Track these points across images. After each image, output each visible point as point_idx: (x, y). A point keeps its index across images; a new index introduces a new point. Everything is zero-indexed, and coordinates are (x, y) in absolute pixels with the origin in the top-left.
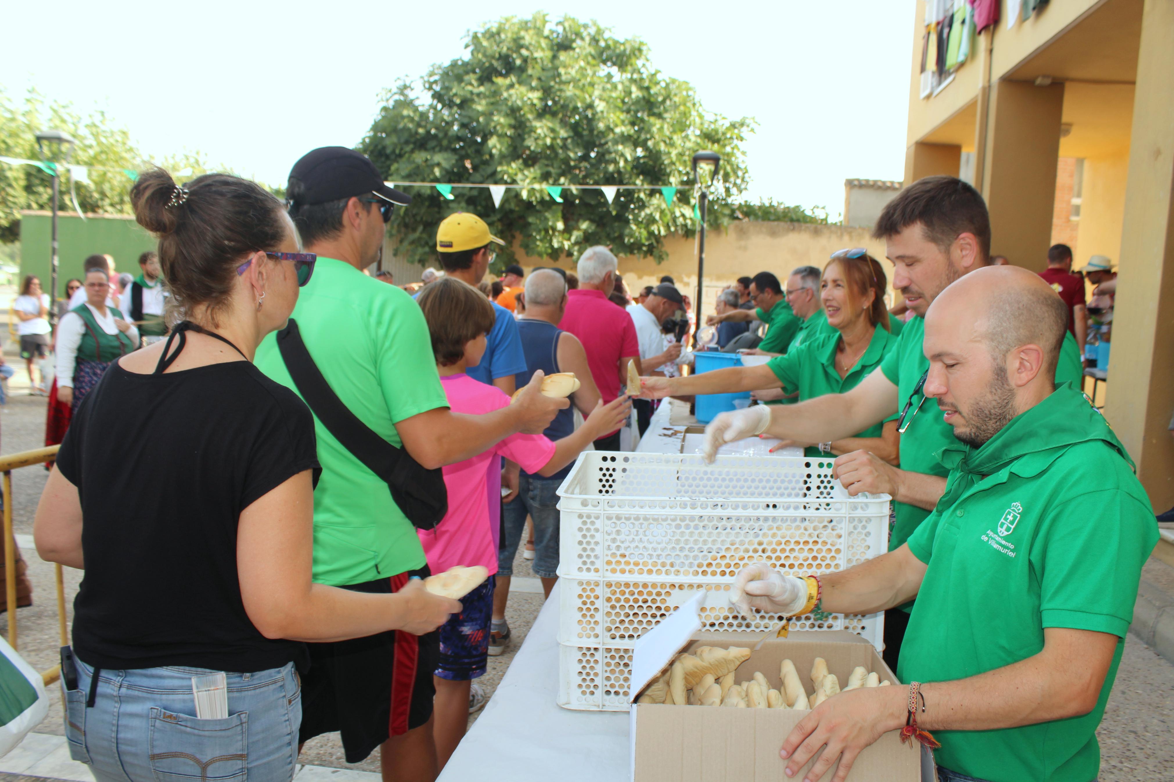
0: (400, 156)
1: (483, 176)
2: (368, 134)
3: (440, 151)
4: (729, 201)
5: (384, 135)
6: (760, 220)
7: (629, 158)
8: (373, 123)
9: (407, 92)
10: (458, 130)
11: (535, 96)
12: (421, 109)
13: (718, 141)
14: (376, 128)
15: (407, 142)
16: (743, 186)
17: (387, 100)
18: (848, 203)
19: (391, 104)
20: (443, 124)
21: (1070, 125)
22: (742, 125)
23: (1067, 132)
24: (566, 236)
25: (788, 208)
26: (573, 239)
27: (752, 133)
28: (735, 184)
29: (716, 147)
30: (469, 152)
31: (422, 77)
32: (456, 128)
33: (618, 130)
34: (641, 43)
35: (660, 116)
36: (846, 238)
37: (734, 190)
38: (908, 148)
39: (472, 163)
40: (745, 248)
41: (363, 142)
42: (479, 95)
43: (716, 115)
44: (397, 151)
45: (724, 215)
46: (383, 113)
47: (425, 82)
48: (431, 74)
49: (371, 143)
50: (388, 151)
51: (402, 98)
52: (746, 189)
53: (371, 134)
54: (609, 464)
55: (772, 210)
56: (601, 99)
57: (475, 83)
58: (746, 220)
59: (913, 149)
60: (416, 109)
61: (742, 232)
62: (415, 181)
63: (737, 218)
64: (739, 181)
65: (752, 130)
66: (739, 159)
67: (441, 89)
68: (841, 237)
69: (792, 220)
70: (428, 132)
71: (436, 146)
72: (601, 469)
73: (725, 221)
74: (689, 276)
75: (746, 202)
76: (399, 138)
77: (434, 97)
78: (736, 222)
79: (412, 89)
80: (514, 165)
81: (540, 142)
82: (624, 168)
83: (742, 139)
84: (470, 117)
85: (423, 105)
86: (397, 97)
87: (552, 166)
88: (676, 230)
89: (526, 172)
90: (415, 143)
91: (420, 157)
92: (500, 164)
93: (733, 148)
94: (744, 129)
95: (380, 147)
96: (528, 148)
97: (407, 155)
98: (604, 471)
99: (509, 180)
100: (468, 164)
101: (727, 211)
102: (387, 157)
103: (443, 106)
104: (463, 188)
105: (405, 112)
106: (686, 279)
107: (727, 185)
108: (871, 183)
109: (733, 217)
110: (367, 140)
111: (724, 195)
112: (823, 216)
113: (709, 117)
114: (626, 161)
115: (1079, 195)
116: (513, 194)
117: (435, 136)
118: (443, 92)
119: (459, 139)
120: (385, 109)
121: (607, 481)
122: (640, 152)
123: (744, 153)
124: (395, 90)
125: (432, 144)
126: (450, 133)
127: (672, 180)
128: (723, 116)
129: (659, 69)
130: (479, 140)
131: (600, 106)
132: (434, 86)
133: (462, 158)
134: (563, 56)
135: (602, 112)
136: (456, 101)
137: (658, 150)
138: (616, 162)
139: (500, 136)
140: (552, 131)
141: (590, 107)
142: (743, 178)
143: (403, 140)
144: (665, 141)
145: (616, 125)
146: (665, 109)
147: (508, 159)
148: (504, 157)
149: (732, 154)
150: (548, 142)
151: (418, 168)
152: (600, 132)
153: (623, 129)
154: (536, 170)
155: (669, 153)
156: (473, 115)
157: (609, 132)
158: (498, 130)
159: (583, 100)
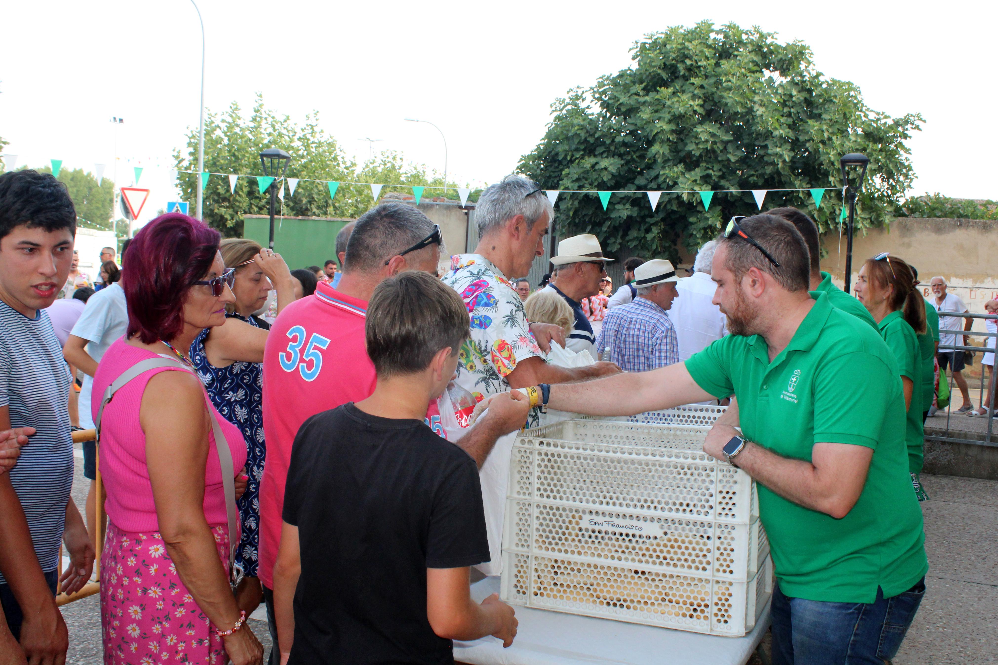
0: (572, 161)
1: (647, 179)
2: (543, 142)
3: (608, 156)
4: (895, 198)
5: (557, 142)
6: (926, 217)
7: (787, 159)
8: (547, 131)
9: (579, 102)
10: (626, 137)
11: (696, 104)
12: (591, 117)
13: (880, 140)
14: (550, 135)
15: (577, 150)
16: (907, 183)
17: (561, 110)
19: (563, 114)
20: (612, 131)
22: (907, 122)
27: (916, 131)
28: (899, 181)
30: (635, 157)
31: (592, 88)
32: (623, 134)
33: (776, 133)
34: (803, 47)
35: (818, 117)
40: (909, 245)
41: (538, 149)
42: (645, 103)
43: (879, 114)
44: (569, 158)
45: (888, 212)
46: (556, 122)
47: (594, 92)
48: (601, 85)
49: (545, 149)
50: (561, 157)
51: (574, 108)
52: (909, 186)
53: (546, 141)
57: (641, 93)
58: (912, 216)
60: (586, 117)
61: (905, 230)
63: (902, 215)
64: (902, 178)
65: (917, 128)
66: (903, 156)
67: (610, 98)
69: (960, 216)
70: (598, 139)
71: (604, 152)
73: (888, 219)
75: (913, 198)
76: (570, 147)
77: (602, 105)
78: (901, 219)
79: (583, 100)
80: (675, 169)
81: (701, 146)
82: (783, 168)
83: (906, 137)
84: (636, 125)
85: (593, 114)
86: (569, 107)
87: (712, 168)
89: (687, 176)
90: (584, 150)
91: (588, 162)
92: (663, 168)
93: (896, 146)
94: (909, 126)
95: (553, 153)
96: (690, 152)
97: (577, 161)
99: (669, 185)
101: (891, 208)
102: (560, 162)
103: (612, 115)
105: (576, 121)
109: (897, 214)
110: (542, 147)
113: (872, 116)
114: (784, 161)
116: (675, 196)
117: (603, 143)
118: (610, 102)
119: (624, 144)
120: (558, 118)
123: (908, 151)
124: (568, 101)
125: (600, 150)
126: (618, 140)
127: (831, 179)
128: (887, 114)
129: (820, 71)
130: (644, 145)
131: (759, 111)
132: (603, 97)
134: (725, 65)
135: (762, 116)
136: (623, 109)
137: (817, 151)
138: (773, 164)
139: (662, 142)
140: (713, 135)
141: (750, 111)
142: (906, 176)
143: (574, 147)
144: (823, 142)
145: (776, 129)
146: (826, 111)
147: (671, 163)
148: (666, 161)
149: (897, 152)
150: (709, 146)
151: (587, 172)
152: (759, 134)
153: (782, 132)
154: (697, 173)
155: (828, 154)
156: (639, 123)
157: (768, 135)
158: (661, 136)
159: (743, 105)
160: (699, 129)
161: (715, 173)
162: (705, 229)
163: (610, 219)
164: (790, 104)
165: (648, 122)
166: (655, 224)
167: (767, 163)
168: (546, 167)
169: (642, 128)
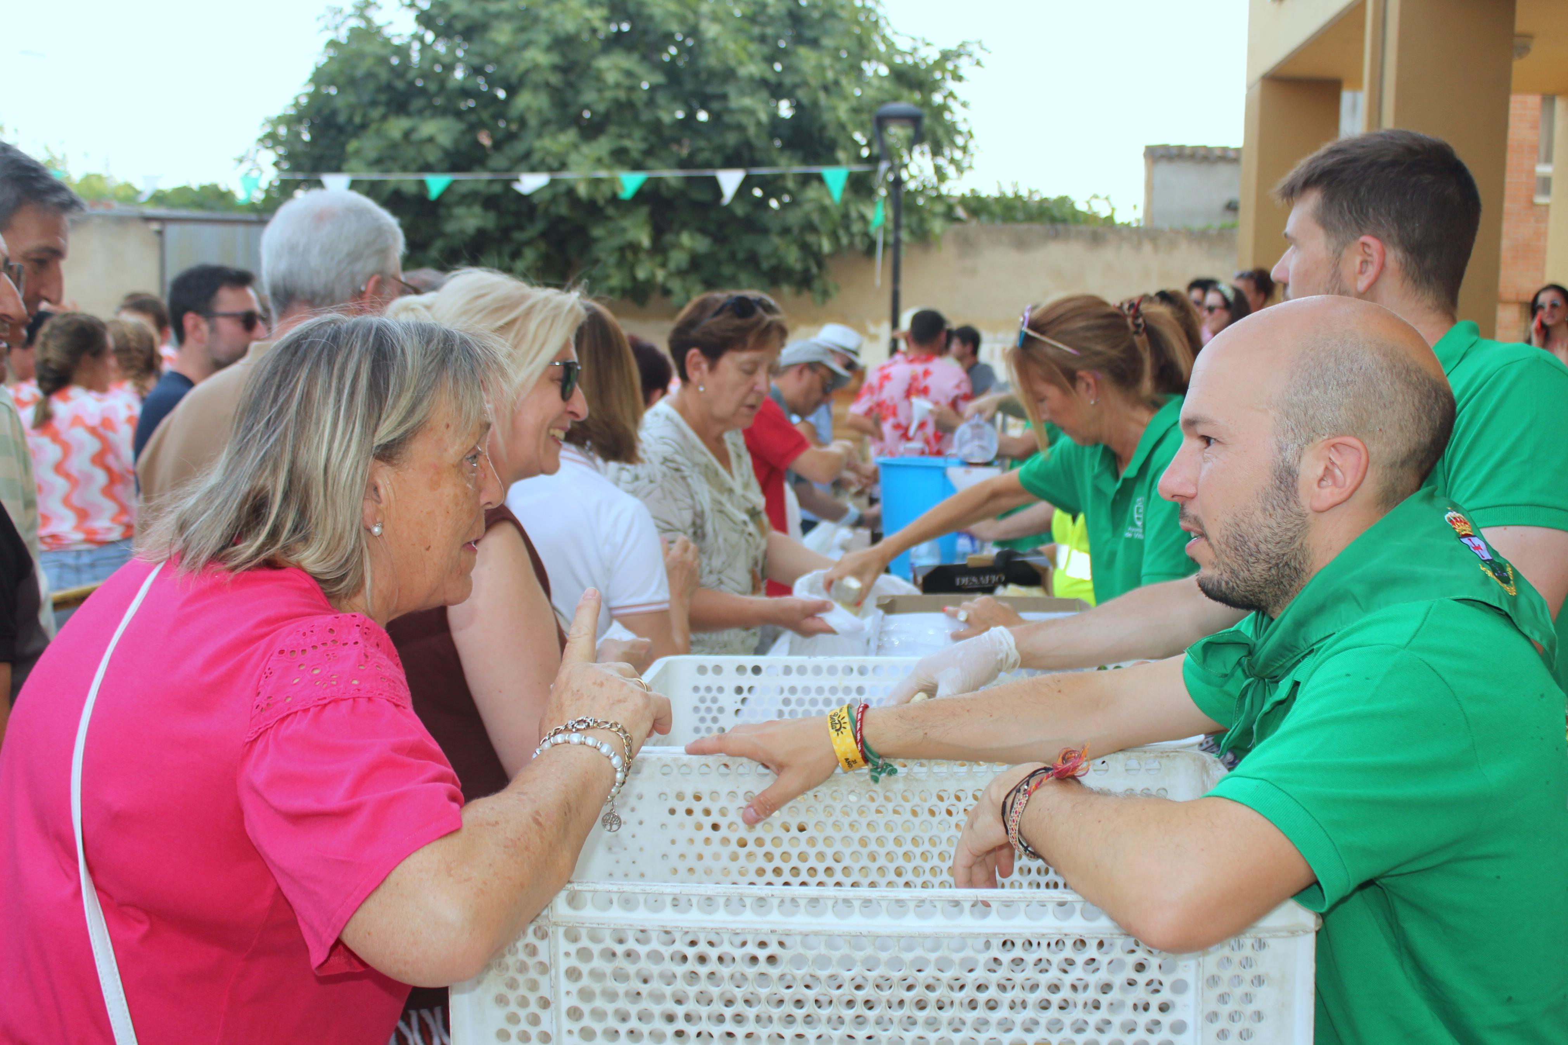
0: (364, 126)
1: (509, 159)
2: (305, 90)
3: (433, 116)
4: (944, 189)
5: (333, 91)
6: (999, 223)
7: (766, 120)
8: (313, 69)
9: (372, 13)
10: (466, 78)
11: (598, 16)
12: (396, 42)
13: (919, 85)
14: (320, 77)
15: (374, 103)
16: (965, 164)
17: (337, 28)
18: (1150, 187)
19: (343, 36)
20: (438, 69)
21: (1530, 36)
22: (960, 54)
23: (1525, 50)
24: (659, 259)
25: (1046, 200)
26: (672, 265)
27: (977, 67)
28: (952, 161)
29: (917, 96)
30: (485, 116)
32: (459, 74)
33: (743, 72)
35: (814, 43)
36: (1147, 248)
37: (951, 171)
38: (1249, 88)
39: (492, 137)
41: (297, 104)
43: (914, 39)
44: (357, 119)
45: (934, 215)
46: (332, 52)
49: (310, 104)
50: (342, 119)
51: (362, 24)
52: (970, 167)
53: (311, 89)
54: (710, 679)
55: (1018, 204)
56: (715, 18)
58: (974, 223)
59: (1257, 88)
60: (387, 42)
61: (966, 244)
62: (388, 171)
63: (958, 220)
64: (958, 155)
65: (978, 63)
66: (957, 115)
67: (432, 5)
68: (1138, 247)
69: (1053, 220)
70: (412, 84)
71: (426, 107)
72: (696, 689)
73: (937, 226)
74: (877, 322)
75: (973, 191)
76: (359, 97)
77: (418, 19)
78: (957, 227)
79: (380, 8)
80: (563, 137)
81: (609, 96)
82: (756, 136)
83: (960, 79)
84: (482, 55)
85: (400, 35)
86: (355, 23)
87: (629, 136)
88: (851, 244)
89: (584, 150)
90: (388, 104)
91: (396, 127)
92: (540, 135)
93: (946, 97)
94: (964, 61)
95: (326, 112)
96: (587, 107)
97: (374, 127)
98: (702, 693)
99: (555, 165)
100: (485, 140)
101: (939, 208)
102: (340, 129)
103: (437, 36)
104: (477, 181)
105: (368, 49)
106: (872, 329)
107: (941, 161)
108: (1187, 152)
109: (949, 216)
110: (304, 101)
111: (935, 180)
112: (1104, 213)
113: (903, 44)
114: (759, 124)
115: (1548, 159)
116: (562, 188)
117: (423, 91)
118: (435, 11)
119: (465, 92)
120: (333, 44)
121: (708, 710)
122: (785, 109)
123: (964, 105)
124: (349, 10)
125: (417, 103)
126: (451, 85)
128: (928, 41)
130: (501, 94)
131: (711, 30)
133: (473, 128)
135: (715, 39)
136: (459, 25)
137: (815, 104)
138: (740, 128)
139: (536, 88)
140: (629, 74)
141: (694, 32)
142: (964, 149)
143: (366, 98)
144: (826, 88)
145: (741, 63)
146: (826, 32)
147: (553, 128)
148: (545, 123)
149: (944, 108)
150: (622, 95)
151: (394, 146)
152: (712, 74)
153: (752, 69)
154: (603, 146)
155: (834, 109)
156: (490, 51)
157: (729, 75)
158: (536, 77)
159: (682, 20)
160: (603, 63)
161: (635, 144)
162: (622, 250)
163: (441, 234)
164: (762, 19)
165: (509, 50)
166: (529, 242)
167: (729, 127)
168: (314, 139)
169: (498, 61)
